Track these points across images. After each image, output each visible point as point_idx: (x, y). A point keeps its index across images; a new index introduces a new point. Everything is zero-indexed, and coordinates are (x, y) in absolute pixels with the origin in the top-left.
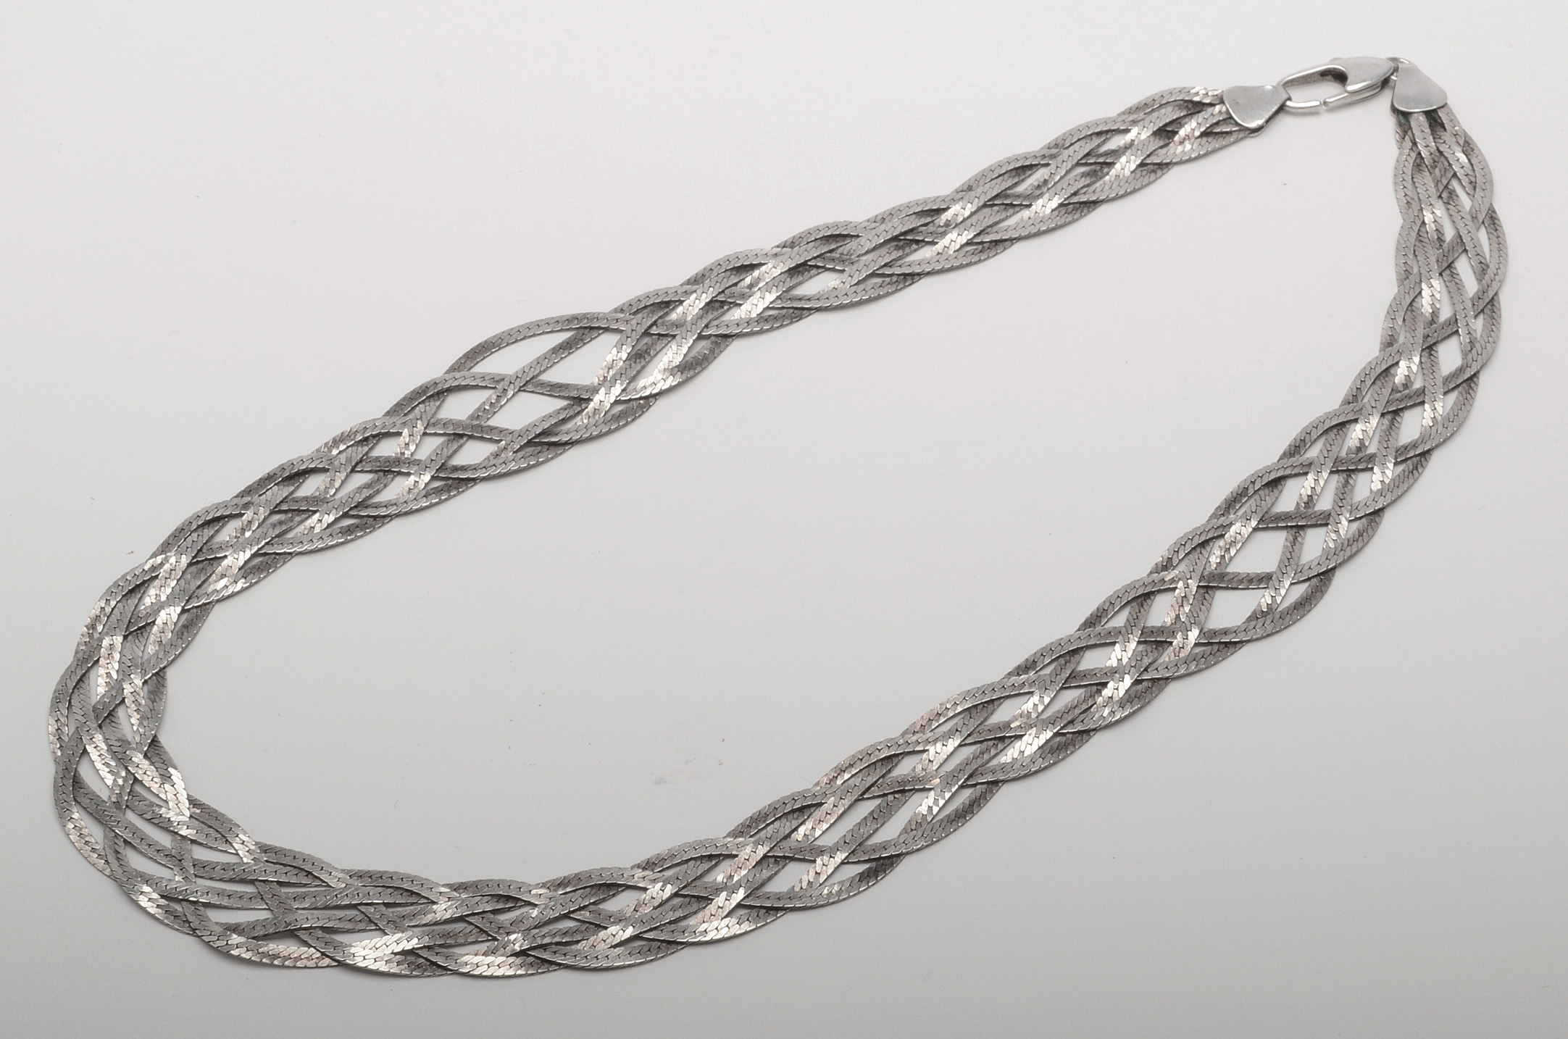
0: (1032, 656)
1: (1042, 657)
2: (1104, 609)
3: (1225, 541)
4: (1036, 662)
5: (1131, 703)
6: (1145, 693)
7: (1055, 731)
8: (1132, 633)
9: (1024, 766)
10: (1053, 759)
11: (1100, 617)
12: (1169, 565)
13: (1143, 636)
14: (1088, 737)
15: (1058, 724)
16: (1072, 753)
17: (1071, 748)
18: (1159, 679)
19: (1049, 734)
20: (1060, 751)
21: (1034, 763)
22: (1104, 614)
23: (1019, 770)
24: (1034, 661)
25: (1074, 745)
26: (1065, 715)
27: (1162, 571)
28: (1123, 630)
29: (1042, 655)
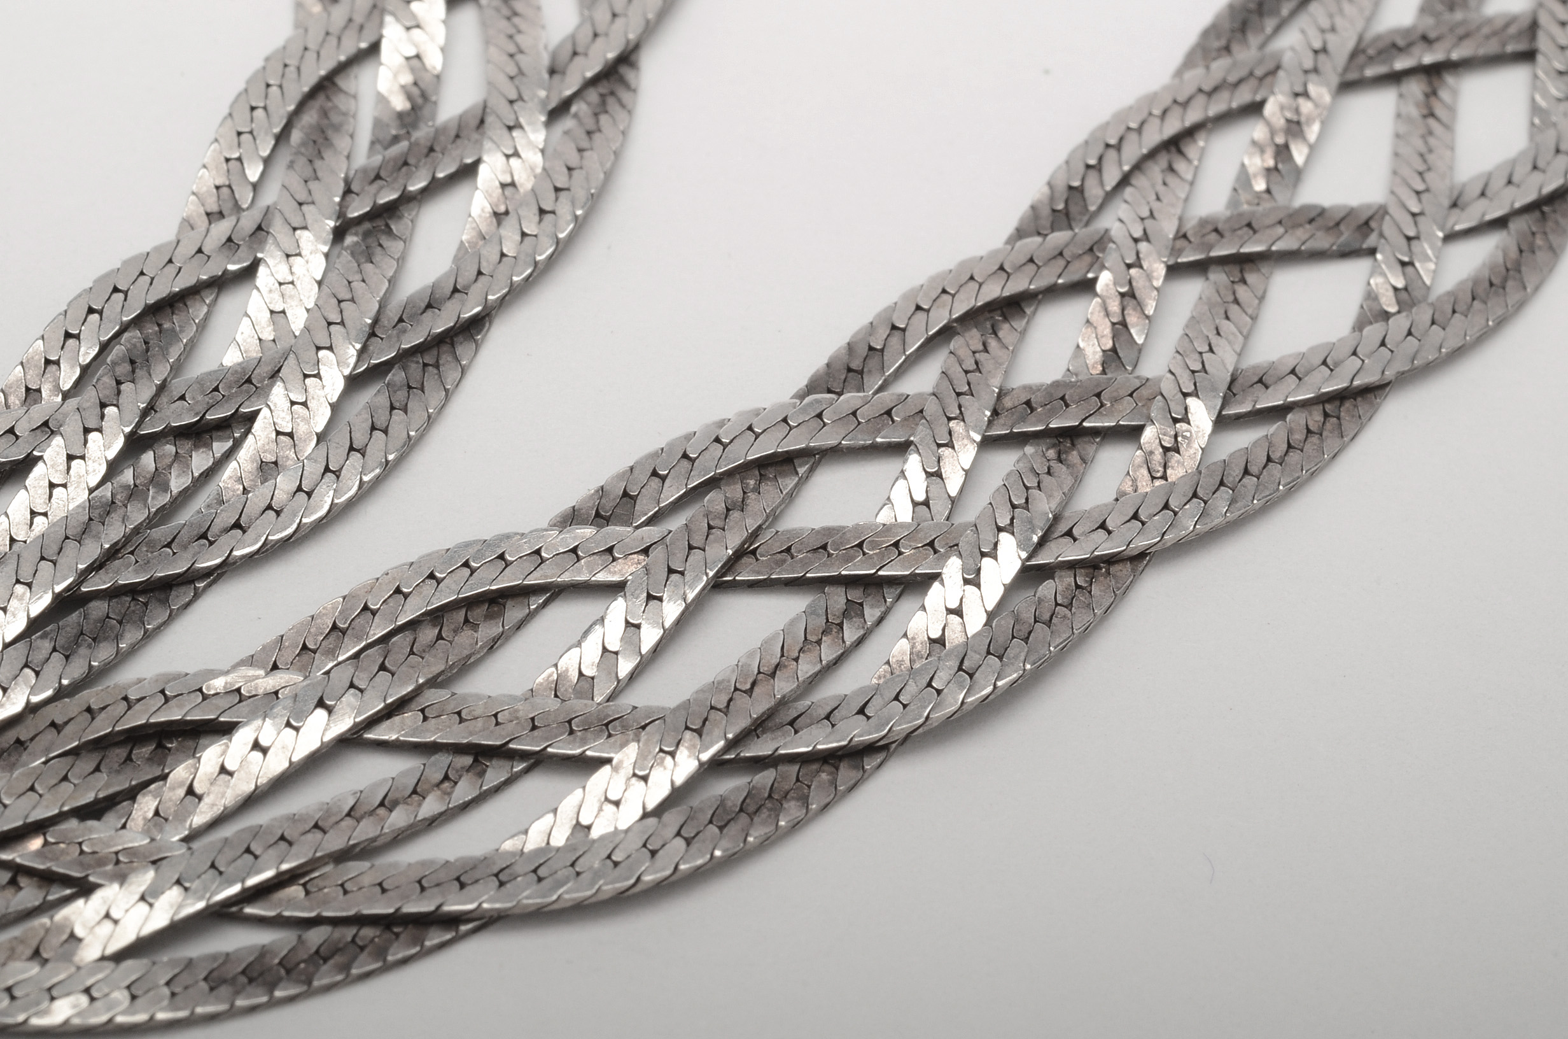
0: (620, 476)
1: (656, 482)
2: (871, 348)
3: (1268, 123)
4: (634, 499)
5: (1026, 640)
6: (1069, 606)
7: (705, 756)
8: (961, 417)
9: (616, 864)
10: (725, 843)
11: (861, 373)
12: (1074, 209)
13: (1002, 420)
14: (854, 775)
15: (717, 732)
16: (796, 826)
17: (792, 811)
18: (1111, 560)
19: (685, 765)
20: (751, 816)
21: (653, 853)
22: (873, 363)
23: (597, 875)
24: (625, 494)
25: (805, 800)
26: (741, 700)
27: (1053, 230)
28: (932, 408)
29: (655, 474)
